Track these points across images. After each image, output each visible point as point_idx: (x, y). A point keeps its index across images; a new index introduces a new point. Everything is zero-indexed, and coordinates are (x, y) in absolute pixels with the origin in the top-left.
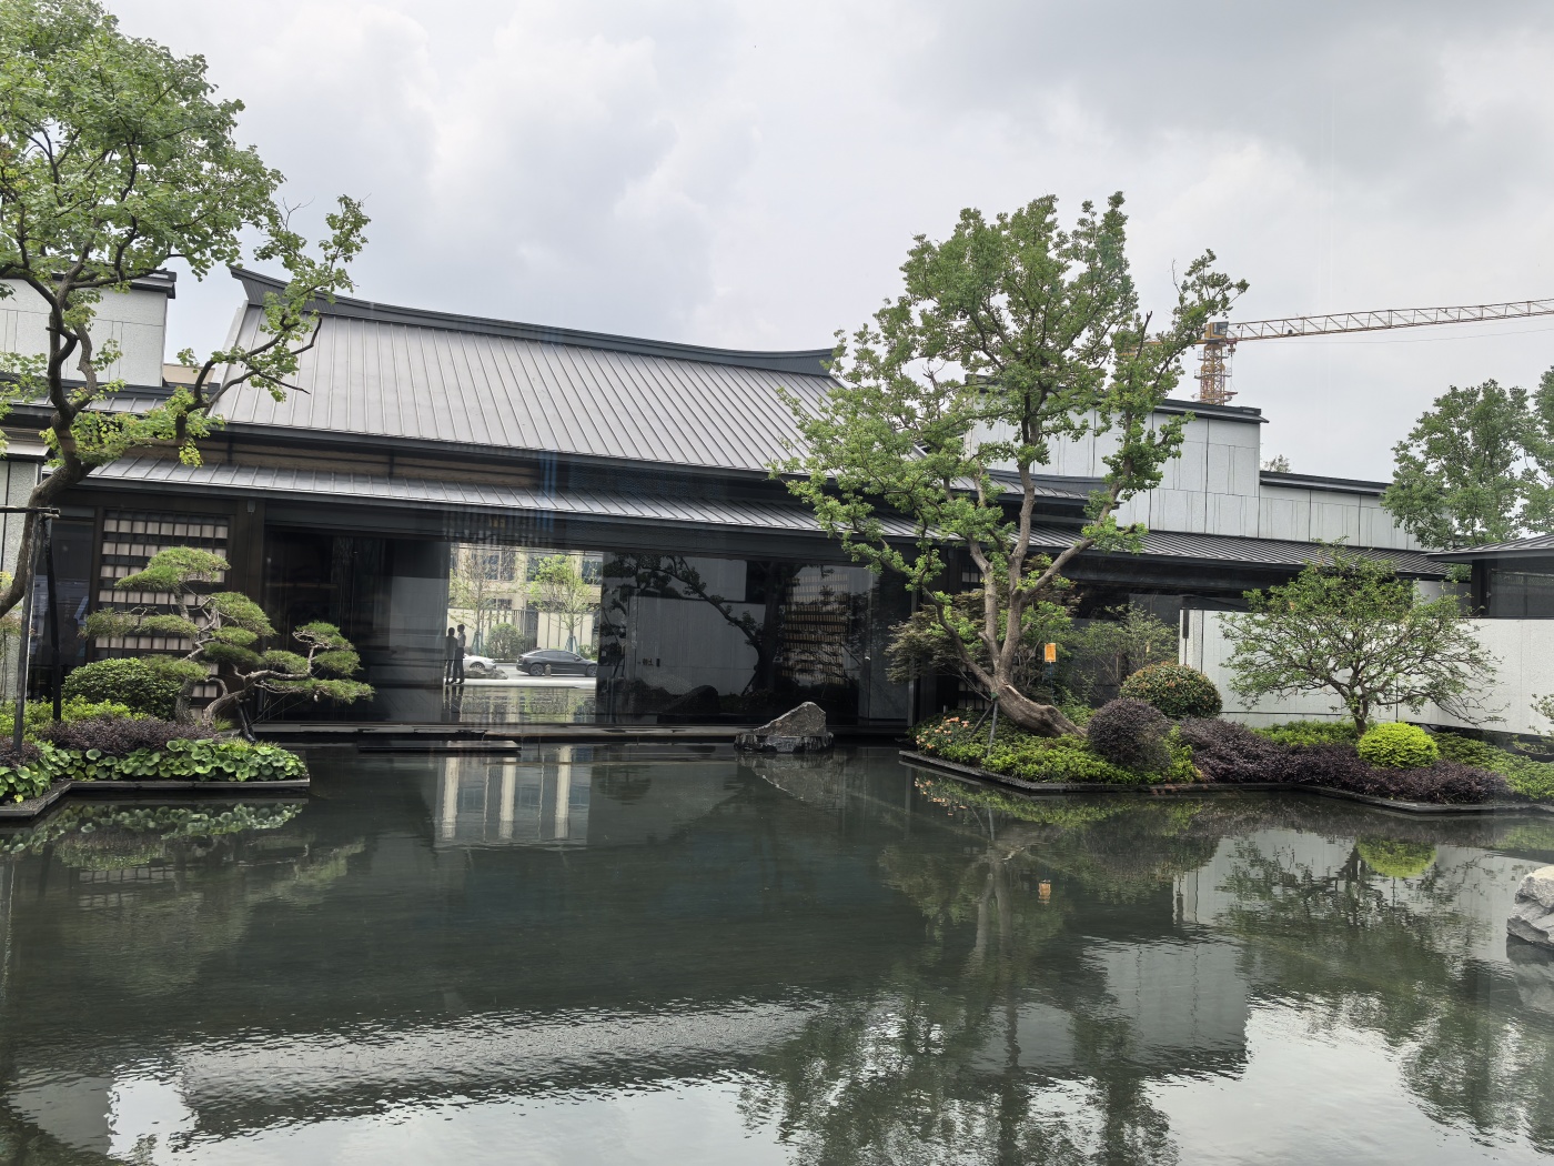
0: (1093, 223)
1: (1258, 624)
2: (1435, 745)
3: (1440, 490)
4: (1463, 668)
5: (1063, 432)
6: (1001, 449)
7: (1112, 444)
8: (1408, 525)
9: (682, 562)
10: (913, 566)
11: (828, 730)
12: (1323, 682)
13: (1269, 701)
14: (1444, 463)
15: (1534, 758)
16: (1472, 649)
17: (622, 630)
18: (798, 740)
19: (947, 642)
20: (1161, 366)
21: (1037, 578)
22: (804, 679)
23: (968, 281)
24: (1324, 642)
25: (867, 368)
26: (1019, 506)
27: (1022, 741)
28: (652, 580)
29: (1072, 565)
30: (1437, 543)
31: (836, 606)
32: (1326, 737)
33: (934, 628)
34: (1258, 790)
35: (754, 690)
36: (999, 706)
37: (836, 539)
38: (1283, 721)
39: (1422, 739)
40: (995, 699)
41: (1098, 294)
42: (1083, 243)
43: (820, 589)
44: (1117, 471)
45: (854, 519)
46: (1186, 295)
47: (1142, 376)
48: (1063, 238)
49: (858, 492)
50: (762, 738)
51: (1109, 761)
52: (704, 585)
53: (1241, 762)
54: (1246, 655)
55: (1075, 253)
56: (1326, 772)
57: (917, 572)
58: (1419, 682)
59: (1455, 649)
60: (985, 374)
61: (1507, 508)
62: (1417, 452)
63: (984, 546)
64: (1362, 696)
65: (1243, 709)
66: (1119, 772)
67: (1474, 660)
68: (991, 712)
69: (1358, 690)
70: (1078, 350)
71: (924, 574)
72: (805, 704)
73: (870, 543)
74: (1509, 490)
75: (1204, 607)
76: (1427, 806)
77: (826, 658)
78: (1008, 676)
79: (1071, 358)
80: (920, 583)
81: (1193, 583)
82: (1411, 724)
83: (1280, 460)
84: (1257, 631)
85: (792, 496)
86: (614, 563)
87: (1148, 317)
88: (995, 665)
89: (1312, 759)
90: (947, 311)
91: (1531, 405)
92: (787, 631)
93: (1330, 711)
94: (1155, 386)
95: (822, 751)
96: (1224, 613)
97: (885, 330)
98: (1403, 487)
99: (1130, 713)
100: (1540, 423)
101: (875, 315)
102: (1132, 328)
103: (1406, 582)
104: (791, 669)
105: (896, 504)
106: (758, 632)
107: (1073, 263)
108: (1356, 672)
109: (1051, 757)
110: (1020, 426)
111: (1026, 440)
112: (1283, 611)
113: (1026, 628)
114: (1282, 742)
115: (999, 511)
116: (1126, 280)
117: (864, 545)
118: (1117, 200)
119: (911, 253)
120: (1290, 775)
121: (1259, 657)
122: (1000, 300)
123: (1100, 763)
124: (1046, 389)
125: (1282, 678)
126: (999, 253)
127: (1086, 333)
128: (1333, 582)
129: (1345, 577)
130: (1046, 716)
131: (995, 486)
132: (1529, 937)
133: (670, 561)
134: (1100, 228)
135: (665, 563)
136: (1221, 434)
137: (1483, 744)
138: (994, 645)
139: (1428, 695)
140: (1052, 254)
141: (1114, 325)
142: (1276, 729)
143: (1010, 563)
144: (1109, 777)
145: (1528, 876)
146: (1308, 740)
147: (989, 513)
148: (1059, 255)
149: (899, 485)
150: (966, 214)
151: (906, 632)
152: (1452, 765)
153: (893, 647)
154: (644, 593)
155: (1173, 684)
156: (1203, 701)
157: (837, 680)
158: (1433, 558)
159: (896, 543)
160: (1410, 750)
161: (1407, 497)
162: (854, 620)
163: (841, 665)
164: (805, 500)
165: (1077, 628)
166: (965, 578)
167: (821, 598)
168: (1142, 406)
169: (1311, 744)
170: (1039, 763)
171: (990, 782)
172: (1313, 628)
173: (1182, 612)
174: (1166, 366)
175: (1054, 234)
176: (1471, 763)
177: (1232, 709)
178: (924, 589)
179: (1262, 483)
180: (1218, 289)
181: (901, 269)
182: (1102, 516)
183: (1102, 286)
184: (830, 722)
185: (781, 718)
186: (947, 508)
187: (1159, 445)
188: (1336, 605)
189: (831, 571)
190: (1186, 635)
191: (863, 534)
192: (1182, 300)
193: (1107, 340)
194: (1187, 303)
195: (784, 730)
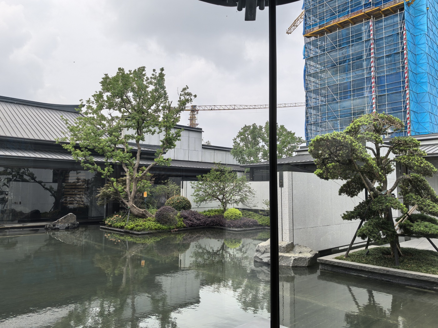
0: (156, 75)
1: (200, 184)
2: (241, 213)
3: (243, 150)
4: (248, 194)
5: (149, 132)
6: (131, 136)
7: (162, 136)
8: (236, 159)
9: (28, 170)
10: (104, 170)
11: (77, 221)
12: (216, 199)
13: (203, 204)
14: (244, 143)
15: (264, 215)
16: (250, 189)
17: (7, 193)
18: (67, 225)
19: (115, 193)
20: (175, 116)
21: (141, 173)
22: (71, 206)
23: (120, 88)
24: (216, 188)
25: (90, 111)
26: (136, 153)
27: (137, 220)
28: (18, 176)
29: (152, 169)
30: (243, 163)
31: (81, 183)
32: (217, 213)
33: (111, 189)
34: (200, 228)
35: (54, 210)
36: (130, 211)
37: (79, 162)
38: (207, 209)
39: (238, 212)
40: (129, 209)
41: (158, 95)
42: (153, 81)
43: (76, 178)
44: (164, 144)
45: (85, 156)
46: (181, 97)
47: (170, 118)
48: (148, 79)
49: (86, 148)
50: (54, 225)
51: (161, 224)
52: (36, 177)
53: (196, 221)
54: (197, 193)
55: (151, 83)
56: (217, 222)
57: (105, 172)
58: (237, 198)
59: (246, 189)
60: (126, 115)
61: (258, 154)
62: (238, 140)
63: (126, 164)
64: (225, 202)
65: (197, 207)
66: (163, 227)
67: (250, 192)
68: (128, 212)
69: (224, 201)
70: (152, 110)
71: (107, 173)
72: (69, 214)
73: (90, 163)
74: (258, 150)
75: (187, 180)
76: (239, 229)
77: (78, 199)
78: (133, 202)
79: (150, 112)
80: (106, 175)
81: (184, 174)
82: (236, 208)
83: (208, 142)
84: (200, 186)
85: (64, 149)
86: (4, 170)
87: (171, 102)
88: (129, 199)
89: (213, 219)
90: (114, 96)
91: (264, 130)
92: (65, 191)
93: (218, 206)
94: (173, 121)
95: (74, 228)
96: (192, 182)
97: (96, 100)
98: (235, 149)
99: (167, 210)
100: (265, 134)
101: (92, 96)
102: (167, 105)
103: (235, 172)
104: (66, 203)
105: (98, 152)
106: (55, 192)
107: (150, 86)
108: (224, 196)
109: (144, 224)
110: (136, 130)
111: (138, 134)
112: (206, 181)
113: (138, 188)
114: (206, 215)
115: (131, 154)
116: (165, 91)
117: (88, 164)
118: (162, 70)
119: (103, 78)
120: (208, 224)
121: (201, 193)
122: (130, 94)
123: (158, 225)
124: (144, 120)
125: (206, 198)
126: (129, 81)
127: (154, 105)
128: (218, 173)
129: (221, 172)
130: (144, 213)
131: (130, 147)
132: (258, 260)
133: (23, 170)
134: (158, 77)
135: (22, 170)
136: (193, 135)
137: (253, 212)
138: (129, 193)
139: (240, 201)
140: (145, 83)
141: (162, 104)
142: (205, 212)
143: (134, 169)
144: (161, 228)
145: (258, 245)
146: (212, 214)
147: (127, 155)
148: (147, 83)
149: (99, 146)
150: (119, 69)
151: (102, 190)
152: (245, 218)
153: (99, 195)
154: (15, 180)
155: (179, 201)
156: (187, 205)
157: (82, 206)
158: (241, 167)
159: (98, 163)
160: (236, 215)
161: (236, 152)
162: (87, 187)
163: (83, 201)
164: (69, 150)
165: (154, 187)
166: (122, 174)
167: (76, 181)
168: (170, 126)
169: (213, 215)
170: (141, 226)
171: (127, 233)
172: (214, 185)
173: (181, 182)
174: (176, 116)
175: (145, 77)
176: (249, 217)
177: (194, 207)
178: (107, 177)
179: (202, 148)
180: (189, 96)
181: (100, 83)
182: (160, 156)
183: (159, 93)
184: (78, 219)
185: (61, 219)
186: (114, 153)
187: (175, 137)
188: (219, 179)
189: (80, 172)
190: (182, 188)
191: (88, 161)
192: (180, 98)
193: (160, 108)
194: (182, 99)
195: (61, 223)
